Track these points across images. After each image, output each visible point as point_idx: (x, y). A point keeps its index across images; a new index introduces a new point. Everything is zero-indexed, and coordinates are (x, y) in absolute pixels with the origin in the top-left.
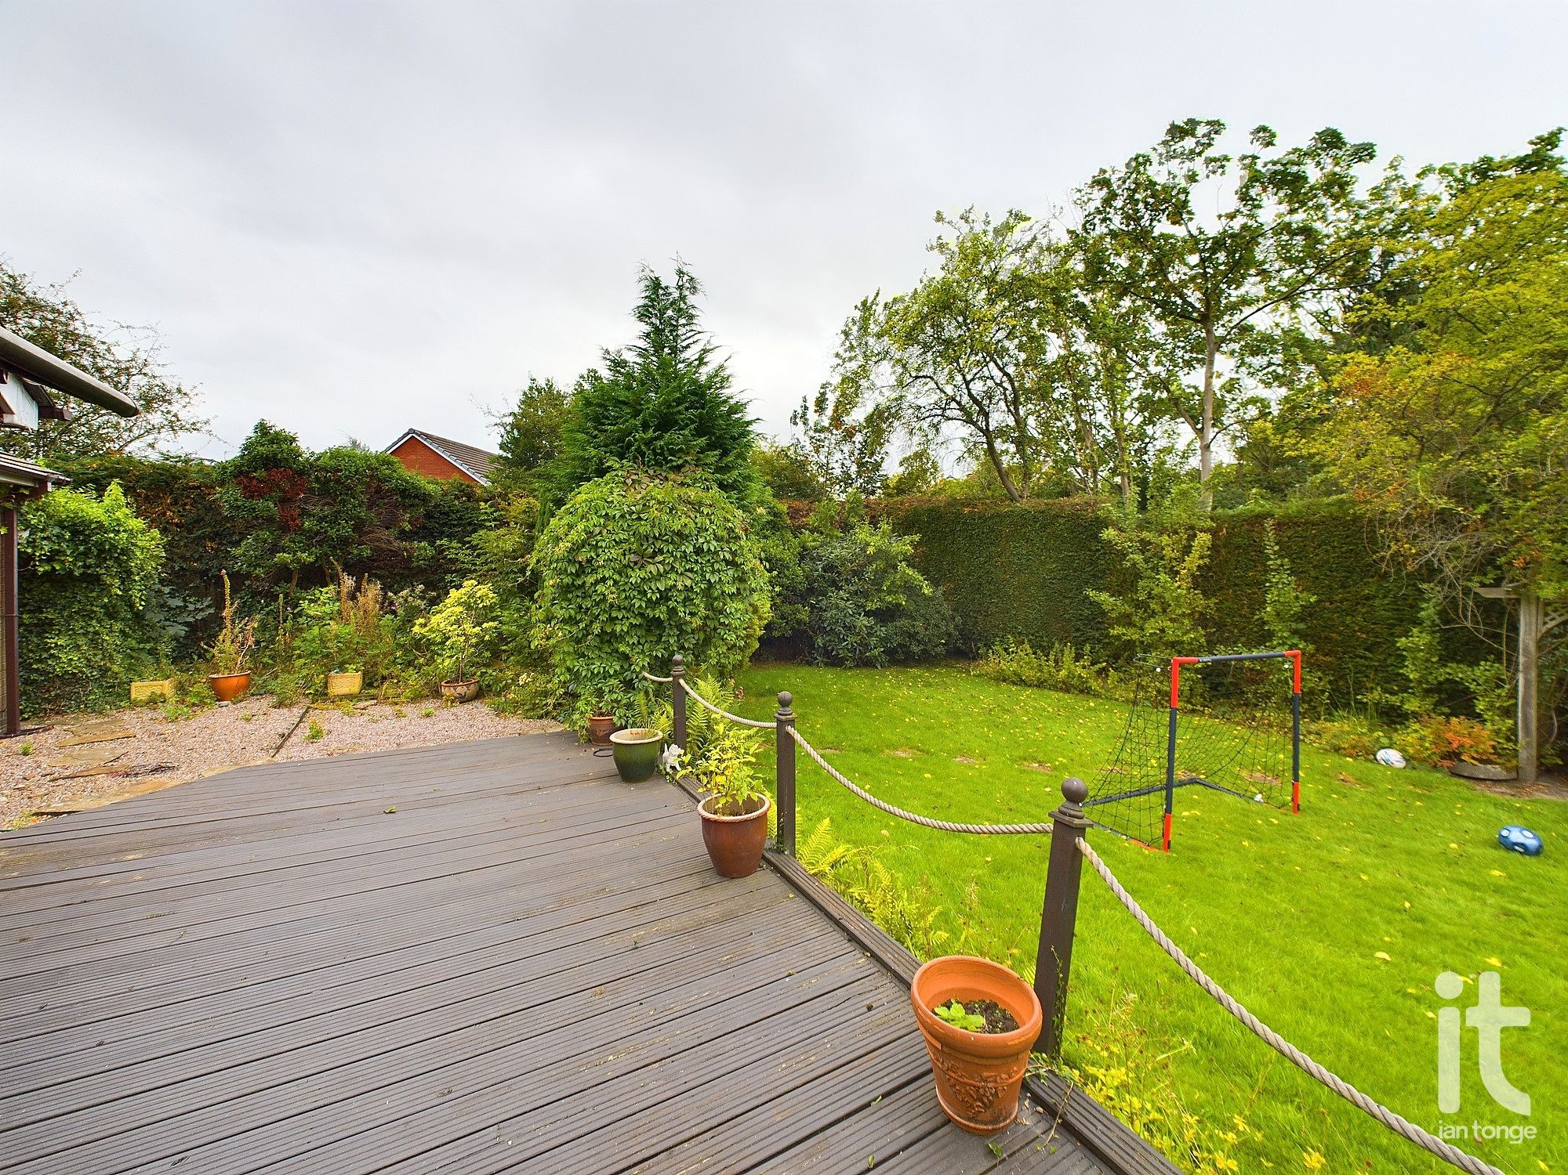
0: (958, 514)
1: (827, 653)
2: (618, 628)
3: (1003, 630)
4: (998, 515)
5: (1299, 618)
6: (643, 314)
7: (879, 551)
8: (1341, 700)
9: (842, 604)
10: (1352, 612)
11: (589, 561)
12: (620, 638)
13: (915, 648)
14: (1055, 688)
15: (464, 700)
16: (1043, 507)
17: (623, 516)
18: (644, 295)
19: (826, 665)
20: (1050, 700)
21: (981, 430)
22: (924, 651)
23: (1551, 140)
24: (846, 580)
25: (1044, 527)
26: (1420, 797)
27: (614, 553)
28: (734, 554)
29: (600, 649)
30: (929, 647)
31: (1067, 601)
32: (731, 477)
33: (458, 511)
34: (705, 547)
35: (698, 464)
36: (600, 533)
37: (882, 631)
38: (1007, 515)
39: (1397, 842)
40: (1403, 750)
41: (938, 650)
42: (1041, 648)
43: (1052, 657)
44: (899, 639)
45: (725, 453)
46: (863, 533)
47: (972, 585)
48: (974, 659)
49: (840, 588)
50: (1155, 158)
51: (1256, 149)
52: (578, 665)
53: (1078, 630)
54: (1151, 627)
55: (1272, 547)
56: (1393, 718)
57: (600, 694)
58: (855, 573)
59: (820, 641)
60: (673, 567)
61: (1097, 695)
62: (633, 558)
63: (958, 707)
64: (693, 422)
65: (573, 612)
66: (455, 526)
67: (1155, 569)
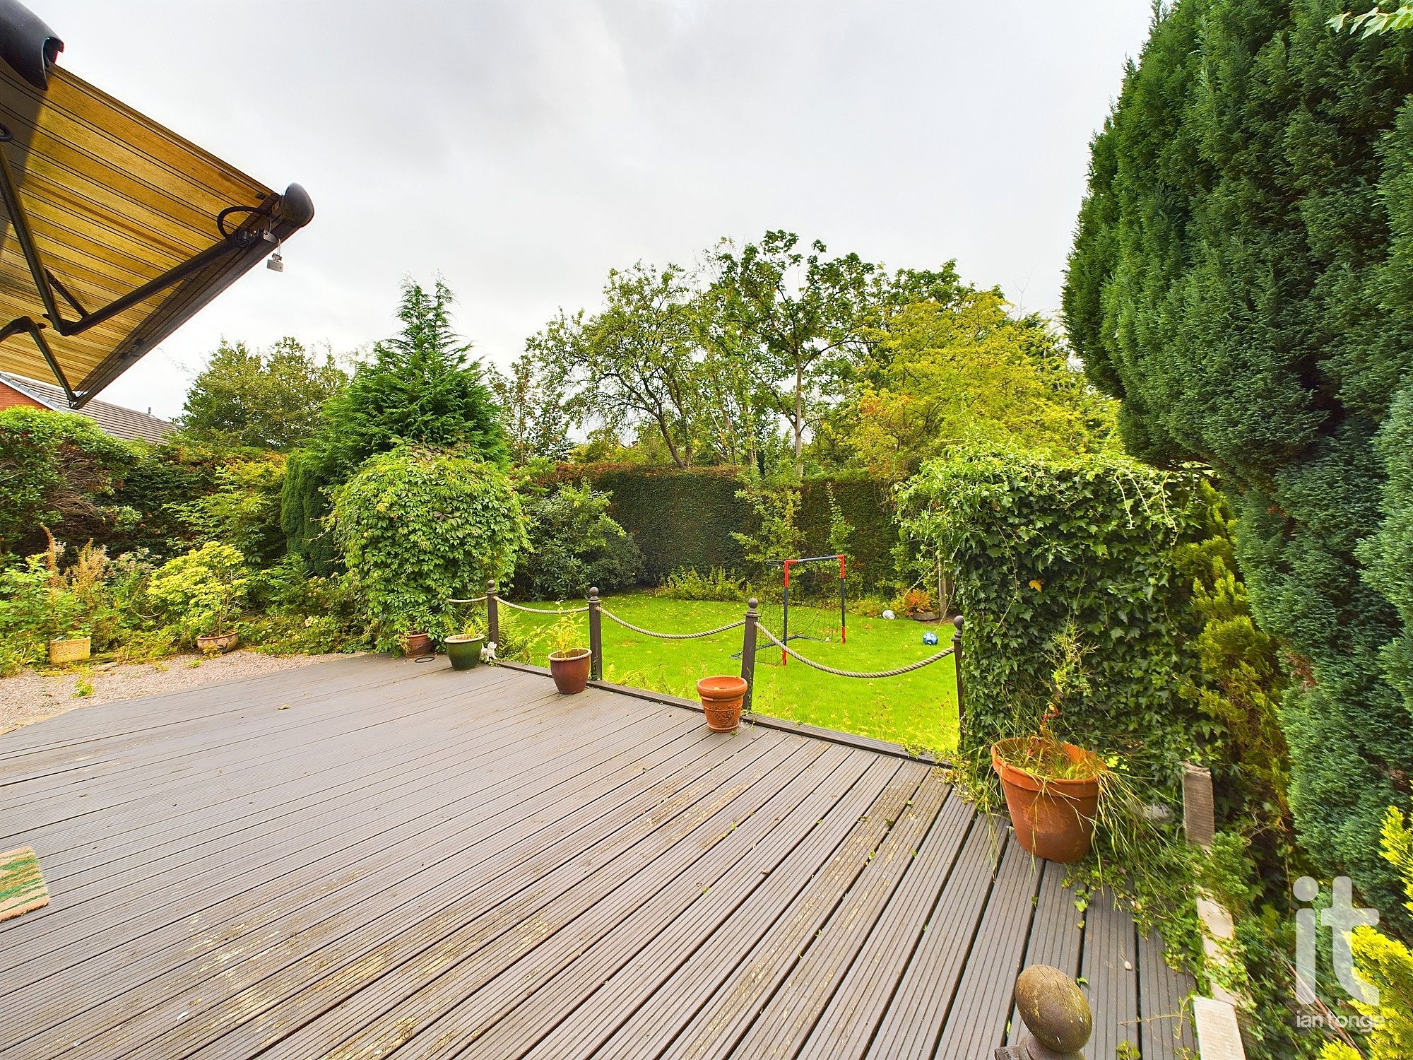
0: (642, 477)
1: (543, 589)
2: (426, 568)
3: (677, 562)
4: (672, 478)
5: (848, 541)
6: (405, 315)
7: (583, 504)
8: (868, 588)
9: (556, 549)
10: (872, 536)
11: (400, 518)
12: (427, 575)
13: (614, 581)
14: (714, 599)
15: (225, 650)
16: (702, 473)
17: (424, 483)
18: (405, 299)
19: (544, 599)
20: (712, 607)
21: (656, 415)
22: (620, 583)
23: (951, 265)
24: (558, 530)
25: (704, 487)
26: (897, 630)
27: (422, 510)
28: (509, 509)
29: (407, 585)
30: (624, 579)
31: (720, 539)
32: (493, 451)
33: (163, 474)
34: (490, 505)
35: (467, 440)
36: (407, 495)
37: (588, 569)
38: (678, 478)
39: (885, 648)
40: (894, 610)
41: (631, 580)
42: (703, 572)
43: (711, 578)
44: (601, 574)
45: (486, 432)
46: (568, 492)
47: (654, 530)
48: (656, 586)
49: (553, 537)
50: (761, 250)
51: (816, 252)
52: (390, 598)
53: (727, 559)
54: (771, 551)
55: (832, 500)
56: (890, 594)
57: (412, 618)
58: (564, 524)
59: (538, 581)
60: (467, 521)
61: (740, 601)
62: (437, 514)
63: (654, 616)
64: (460, 408)
65: (384, 558)
66: (158, 489)
67: (772, 514)
